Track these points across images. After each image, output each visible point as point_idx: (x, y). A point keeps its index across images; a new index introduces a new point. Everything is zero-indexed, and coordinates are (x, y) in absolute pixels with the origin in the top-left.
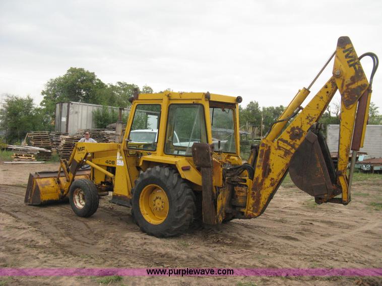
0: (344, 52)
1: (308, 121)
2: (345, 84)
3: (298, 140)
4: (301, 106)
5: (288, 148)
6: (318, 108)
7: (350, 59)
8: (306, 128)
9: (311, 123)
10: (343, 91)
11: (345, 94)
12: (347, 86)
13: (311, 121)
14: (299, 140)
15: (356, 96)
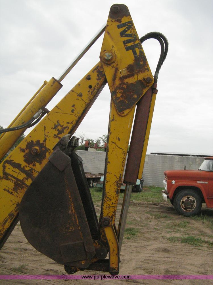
0: (119, 27)
1: (56, 133)
2: (119, 75)
3: (37, 164)
4: (46, 107)
5: (22, 176)
6: (73, 111)
7: (128, 38)
8: (51, 143)
9: (62, 136)
10: (115, 86)
11: (118, 91)
12: (122, 79)
13: (60, 132)
14: (41, 163)
15: (135, 96)
